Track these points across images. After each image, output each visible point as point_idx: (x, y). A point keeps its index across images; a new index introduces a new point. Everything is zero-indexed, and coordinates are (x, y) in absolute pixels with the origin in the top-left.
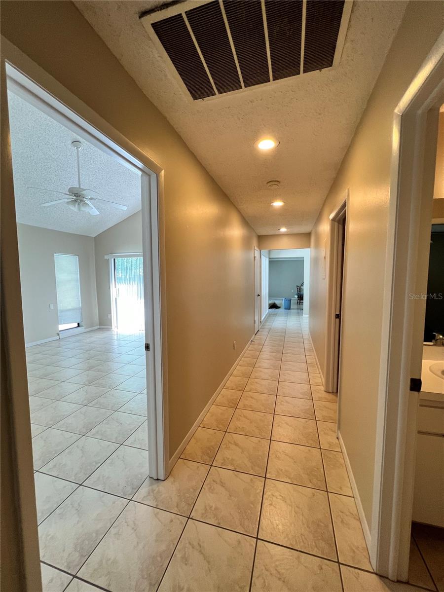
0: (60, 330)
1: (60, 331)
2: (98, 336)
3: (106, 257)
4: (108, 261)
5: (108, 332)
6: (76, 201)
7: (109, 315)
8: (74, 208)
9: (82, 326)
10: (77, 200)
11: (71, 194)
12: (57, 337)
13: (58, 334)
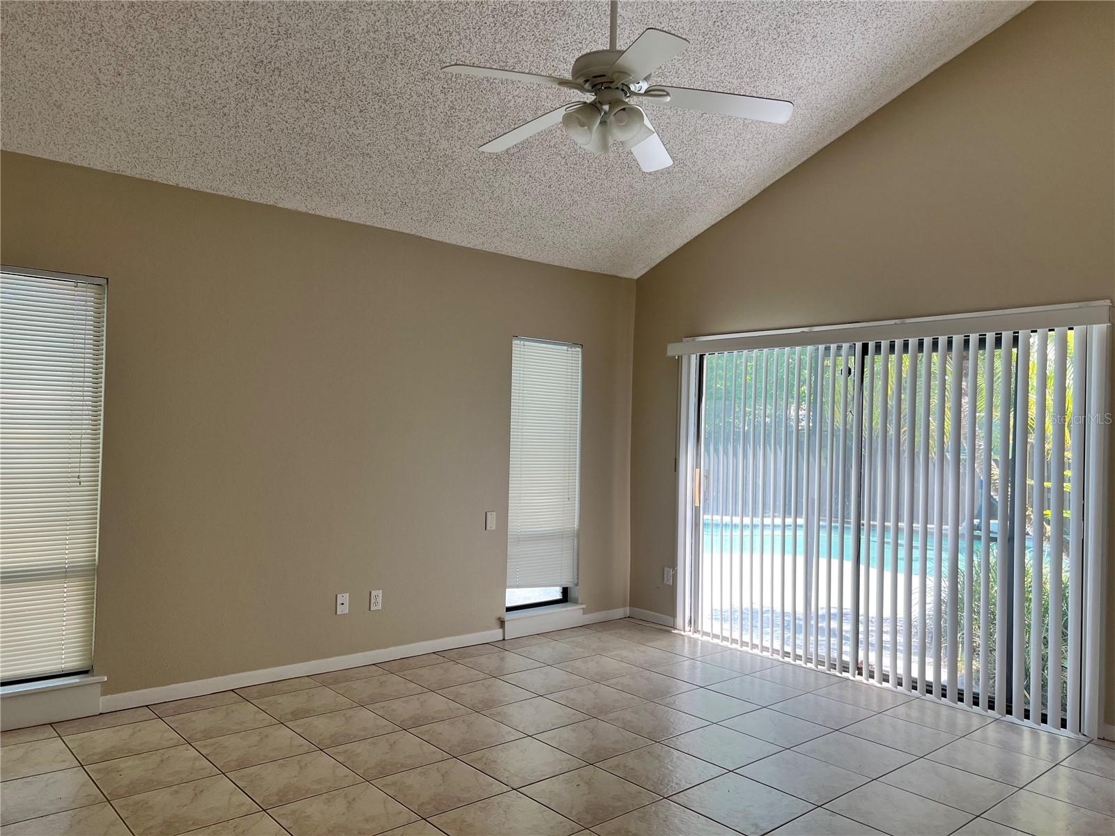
0: (508, 604)
1: (509, 609)
2: (625, 653)
3: (673, 350)
4: (677, 363)
5: (662, 642)
6: (594, 107)
7: (670, 572)
8: (586, 140)
9: (576, 602)
10: (601, 104)
11: (581, 81)
12: (496, 634)
13: (502, 623)
